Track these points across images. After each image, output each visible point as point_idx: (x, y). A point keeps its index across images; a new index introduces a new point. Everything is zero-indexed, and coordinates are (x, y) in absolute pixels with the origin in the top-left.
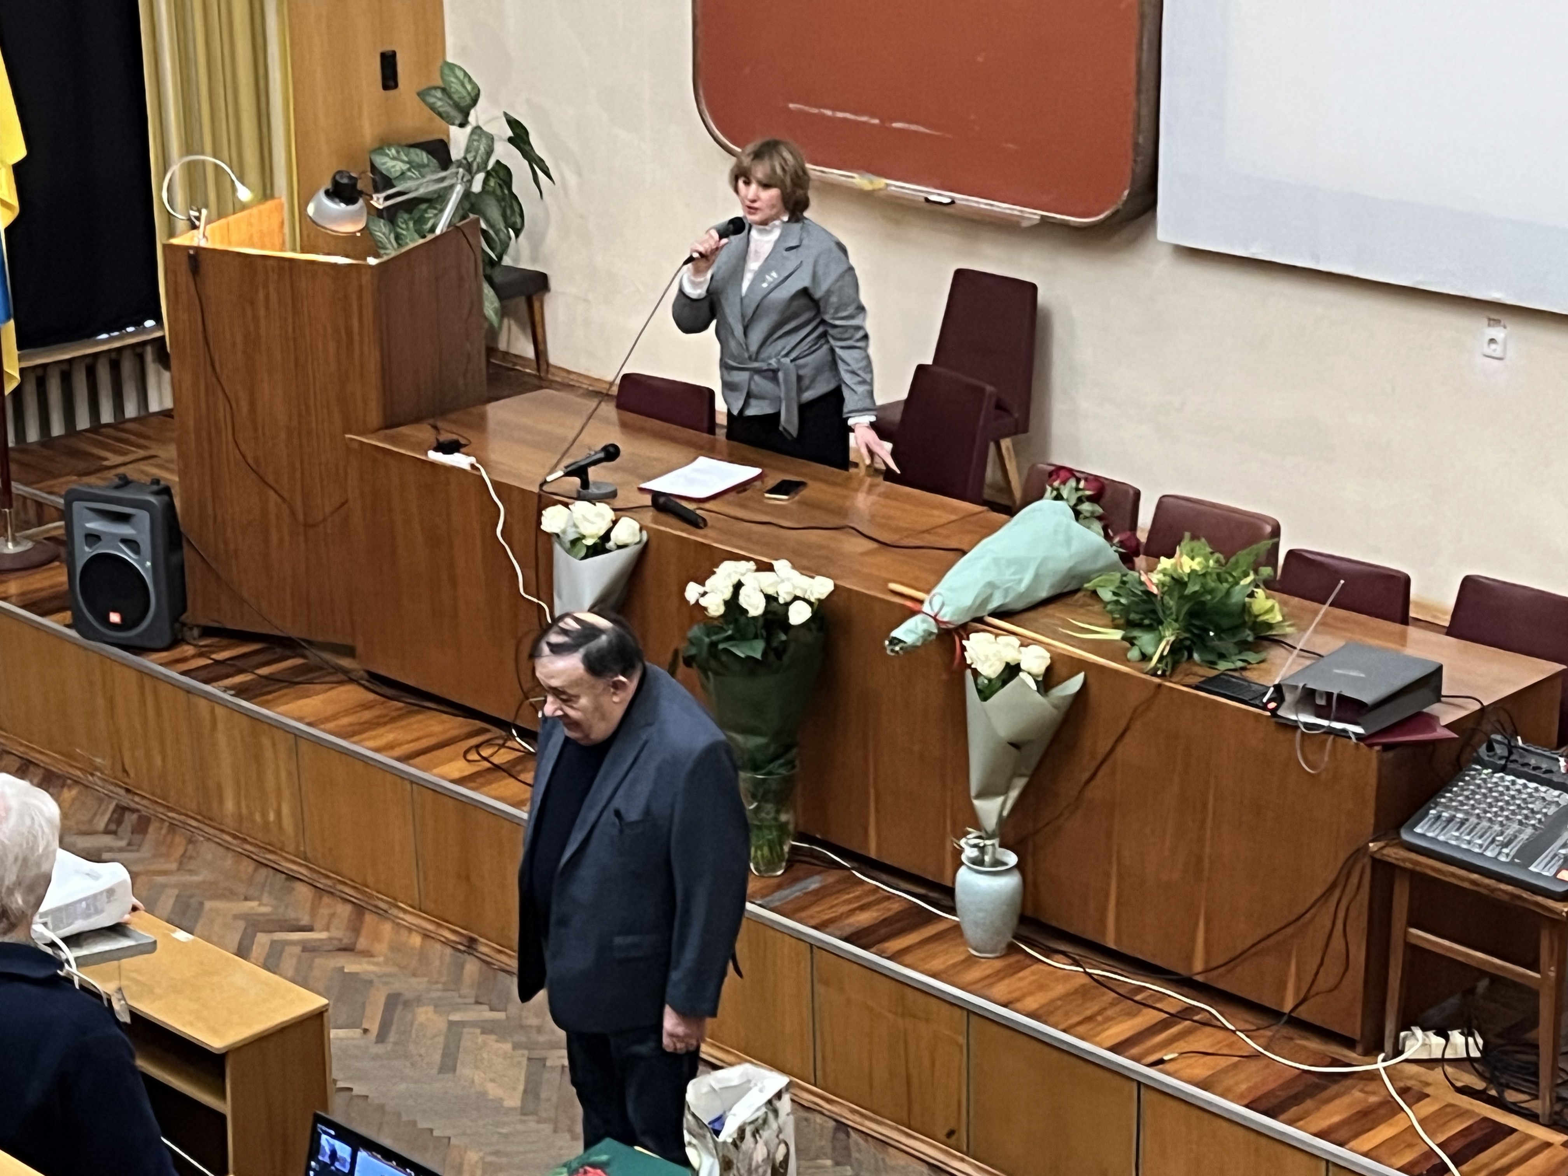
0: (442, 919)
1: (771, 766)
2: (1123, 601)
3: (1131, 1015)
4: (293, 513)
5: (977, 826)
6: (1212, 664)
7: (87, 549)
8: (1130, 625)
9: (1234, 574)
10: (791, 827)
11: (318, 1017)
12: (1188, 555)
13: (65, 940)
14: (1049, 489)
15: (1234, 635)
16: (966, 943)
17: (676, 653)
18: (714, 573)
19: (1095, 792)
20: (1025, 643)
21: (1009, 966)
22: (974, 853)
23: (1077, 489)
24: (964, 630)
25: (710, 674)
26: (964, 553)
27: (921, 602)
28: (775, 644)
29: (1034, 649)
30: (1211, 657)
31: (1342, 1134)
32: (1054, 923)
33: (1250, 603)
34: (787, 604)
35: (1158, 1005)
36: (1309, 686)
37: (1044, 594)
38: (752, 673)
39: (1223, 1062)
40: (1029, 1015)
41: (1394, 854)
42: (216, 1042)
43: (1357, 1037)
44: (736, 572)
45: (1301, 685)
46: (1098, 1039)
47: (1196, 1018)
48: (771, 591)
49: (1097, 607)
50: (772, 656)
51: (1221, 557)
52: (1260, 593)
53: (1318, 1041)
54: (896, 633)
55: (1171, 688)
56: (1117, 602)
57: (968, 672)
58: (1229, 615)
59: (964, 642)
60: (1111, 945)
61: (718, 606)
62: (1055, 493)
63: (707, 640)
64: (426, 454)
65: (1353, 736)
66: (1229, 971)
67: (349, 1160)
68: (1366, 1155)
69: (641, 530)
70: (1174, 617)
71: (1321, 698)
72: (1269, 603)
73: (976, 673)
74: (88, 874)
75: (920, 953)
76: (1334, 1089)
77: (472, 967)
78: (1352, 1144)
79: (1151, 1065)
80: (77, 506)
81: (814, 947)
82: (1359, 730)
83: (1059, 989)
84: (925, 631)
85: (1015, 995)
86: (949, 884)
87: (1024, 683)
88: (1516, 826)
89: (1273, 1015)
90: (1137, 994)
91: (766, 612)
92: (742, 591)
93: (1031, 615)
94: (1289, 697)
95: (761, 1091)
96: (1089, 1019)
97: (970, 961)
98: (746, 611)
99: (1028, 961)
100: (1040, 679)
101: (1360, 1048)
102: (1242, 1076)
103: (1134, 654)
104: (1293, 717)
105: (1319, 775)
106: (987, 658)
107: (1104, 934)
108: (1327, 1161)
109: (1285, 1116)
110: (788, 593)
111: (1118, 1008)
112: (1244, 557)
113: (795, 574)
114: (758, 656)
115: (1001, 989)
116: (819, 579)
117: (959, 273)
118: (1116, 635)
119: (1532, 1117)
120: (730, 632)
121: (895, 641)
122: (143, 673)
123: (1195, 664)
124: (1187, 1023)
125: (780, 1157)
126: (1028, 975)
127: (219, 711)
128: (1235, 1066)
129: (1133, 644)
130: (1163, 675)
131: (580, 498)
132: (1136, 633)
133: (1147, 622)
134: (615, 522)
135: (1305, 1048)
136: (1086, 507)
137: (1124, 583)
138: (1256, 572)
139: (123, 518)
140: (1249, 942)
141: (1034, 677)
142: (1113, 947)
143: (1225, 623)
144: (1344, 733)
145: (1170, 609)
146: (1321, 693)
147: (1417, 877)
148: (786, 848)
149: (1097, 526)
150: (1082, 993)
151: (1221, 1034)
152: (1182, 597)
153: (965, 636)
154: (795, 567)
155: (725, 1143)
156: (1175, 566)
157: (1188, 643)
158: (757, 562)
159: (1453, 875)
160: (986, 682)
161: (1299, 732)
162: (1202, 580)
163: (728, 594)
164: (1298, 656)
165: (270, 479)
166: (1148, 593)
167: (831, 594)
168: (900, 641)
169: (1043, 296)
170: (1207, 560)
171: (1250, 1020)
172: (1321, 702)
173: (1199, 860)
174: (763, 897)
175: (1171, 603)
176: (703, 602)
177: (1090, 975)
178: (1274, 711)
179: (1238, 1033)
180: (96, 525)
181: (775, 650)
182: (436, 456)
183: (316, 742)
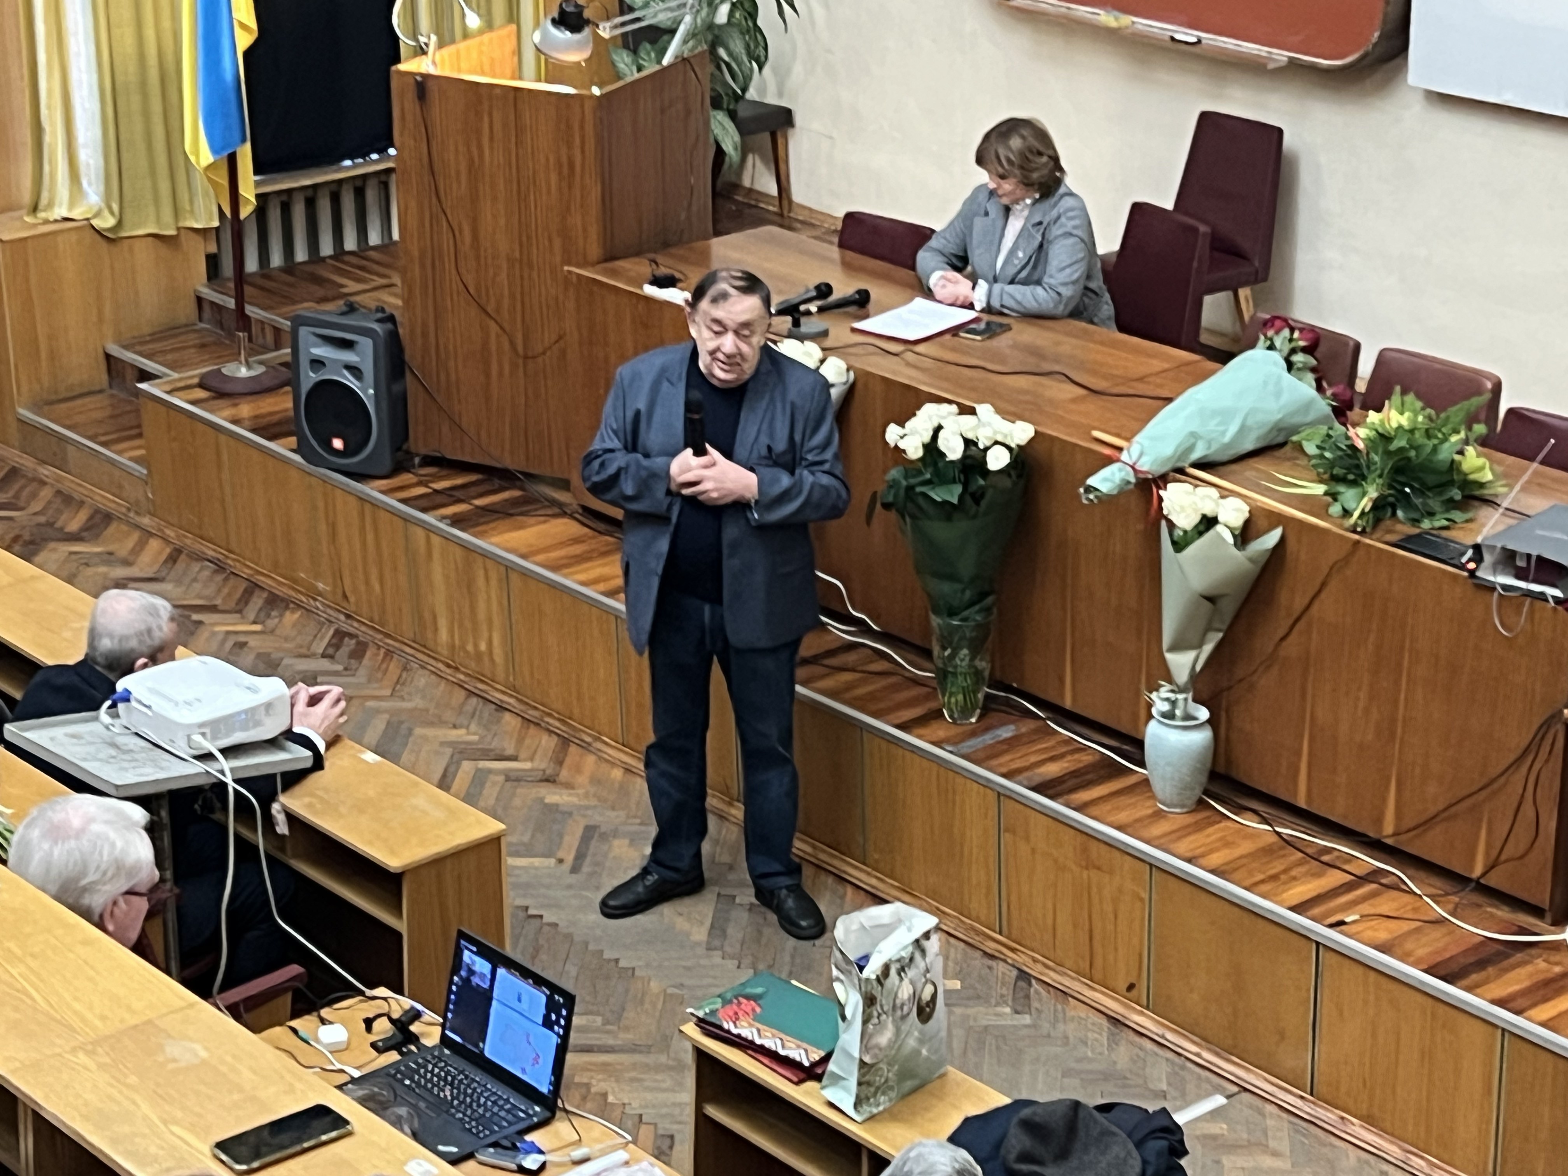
1: (965, 613)
2: (1328, 455)
3: (1318, 875)
4: (512, 343)
5: (1170, 680)
6: (1415, 522)
7: (312, 374)
8: (1335, 479)
9: (1444, 430)
10: (987, 674)
11: (494, 841)
12: (1397, 410)
13: (223, 751)
14: (1262, 337)
15: (1440, 494)
16: (1153, 797)
17: (875, 494)
18: (914, 415)
19: (1292, 648)
20: (1225, 494)
21: (1196, 823)
22: (1165, 707)
23: (1291, 340)
24: (1163, 480)
25: (908, 519)
26: (1169, 400)
27: (1120, 449)
28: (973, 488)
29: (1233, 502)
30: (1415, 515)
31: (1520, 1003)
33: (1460, 463)
34: (987, 449)
35: (1346, 867)
36: (1510, 547)
37: (1249, 445)
38: (949, 518)
39: (1406, 926)
40: (1213, 872)
42: (393, 862)
43: (1546, 906)
44: (937, 416)
45: (1499, 545)
46: (1279, 898)
47: (1384, 881)
48: (970, 436)
49: (1303, 462)
50: (968, 499)
51: (1433, 412)
52: (1470, 450)
53: (1506, 908)
54: (1092, 481)
55: (1369, 546)
56: (1322, 456)
57: (1164, 523)
58: (1435, 471)
59: (1161, 492)
60: (1302, 803)
61: (916, 448)
62: (1268, 343)
63: (904, 483)
64: (641, 288)
65: (1551, 600)
66: (1416, 836)
67: (489, 976)
68: (1544, 1024)
69: (848, 370)
70: (1378, 472)
71: (1521, 559)
72: (1482, 461)
73: (1171, 525)
74: (249, 688)
75: (1106, 807)
76: (1519, 956)
78: (1532, 1013)
79: (1331, 926)
80: (303, 331)
81: (1002, 795)
82: (1558, 593)
83: (1246, 847)
84: (1123, 480)
85: (1198, 852)
86: (1140, 738)
87: (1219, 536)
89: (1459, 880)
90: (1323, 855)
91: (965, 456)
92: (941, 434)
93: (1234, 467)
94: (1488, 558)
95: (909, 930)
96: (1274, 878)
97: (1159, 815)
98: (943, 455)
99: (1218, 818)
100: (1237, 533)
101: (1548, 917)
102: (1424, 940)
103: (1335, 509)
104: (1491, 578)
105: (1515, 637)
106: (1182, 508)
107: (1295, 794)
108: (1503, 1030)
109: (1465, 982)
110: (987, 438)
111: (1303, 869)
112: (1457, 412)
113: (998, 418)
114: (955, 501)
115: (1185, 846)
116: (1020, 424)
117: (1204, 117)
118: (1319, 489)
120: (928, 476)
121: (1089, 489)
123: (1400, 522)
124: (1374, 886)
125: (927, 994)
126: (1215, 832)
128: (1417, 930)
129: (1335, 500)
130: (1363, 532)
131: (789, 336)
132: (1341, 488)
133: (1351, 477)
134: (822, 361)
135: (1492, 915)
136: (1299, 358)
137: (1329, 436)
138: (1469, 428)
139: (347, 345)
140: (1441, 807)
141: (1232, 530)
142: (1304, 807)
143: (1431, 480)
144: (1542, 597)
145: (1376, 463)
146: (1522, 554)
148: (980, 696)
149: (1310, 377)
150: (1268, 852)
151: (1407, 898)
152: (1388, 453)
153: (1162, 485)
154: (999, 411)
155: (867, 980)
156: (1382, 422)
157: (1391, 499)
158: (958, 404)
160: (1181, 533)
161: (1496, 595)
162: (1409, 435)
163: (927, 437)
164: (1503, 514)
165: (491, 309)
166: (1353, 447)
167: (1031, 441)
168: (1096, 489)
169: (1288, 140)
170: (1416, 416)
171: (1439, 884)
172: (1521, 563)
173: (1393, 721)
174: (955, 744)
175: (1376, 458)
176: (902, 445)
177: (1278, 834)
178: (1472, 573)
179: (1425, 898)
180: (321, 351)
181: (973, 495)
182: (650, 290)
183: (526, 574)
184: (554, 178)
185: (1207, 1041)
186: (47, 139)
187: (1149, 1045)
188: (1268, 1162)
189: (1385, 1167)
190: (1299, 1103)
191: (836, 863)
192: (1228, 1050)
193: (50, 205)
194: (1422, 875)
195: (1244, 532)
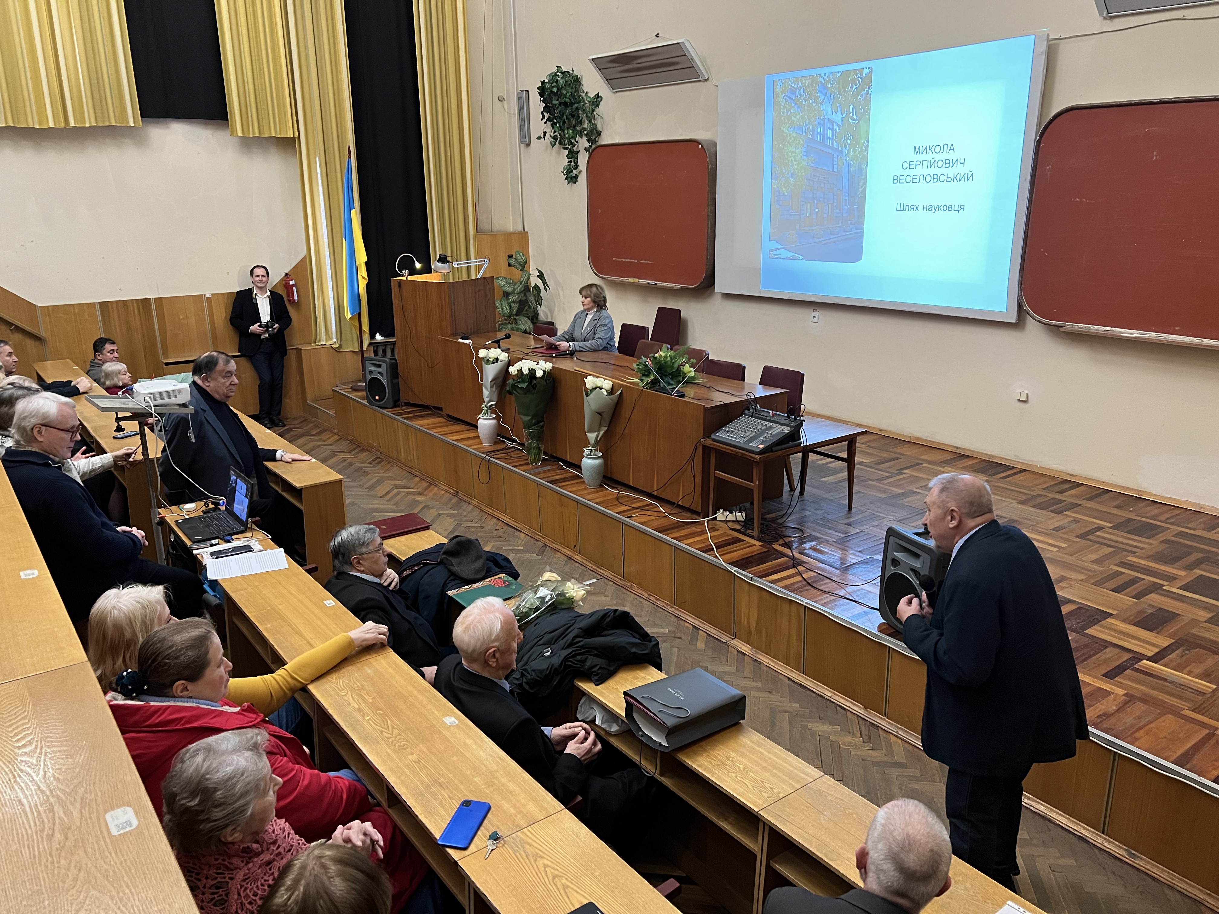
0: (450, 486)
1: (533, 427)
2: (640, 367)
3: (629, 504)
4: (428, 364)
5: (589, 443)
7: (369, 376)
8: (643, 375)
9: (677, 358)
11: (339, 482)
12: (663, 352)
16: (583, 482)
20: (605, 380)
22: (588, 453)
28: (530, 382)
29: (607, 382)
30: (665, 385)
31: (682, 538)
32: (616, 478)
33: (683, 369)
34: (536, 371)
35: (639, 502)
38: (524, 393)
39: (653, 518)
40: (597, 503)
41: (708, 442)
42: (297, 485)
43: (699, 512)
44: (523, 363)
46: (614, 510)
47: (652, 507)
48: (533, 368)
50: (531, 388)
52: (687, 365)
53: (689, 514)
55: (645, 391)
56: (638, 368)
60: (631, 484)
61: (517, 373)
63: (512, 383)
64: (457, 340)
66: (663, 491)
68: (687, 545)
70: (654, 370)
72: (690, 369)
75: (572, 487)
76: (686, 526)
77: (455, 500)
78: (684, 541)
79: (628, 517)
80: (367, 362)
81: (539, 484)
83: (609, 497)
86: (580, 463)
87: (602, 392)
88: (750, 432)
89: (672, 504)
90: (635, 499)
91: (530, 374)
92: (524, 368)
96: (614, 505)
97: (586, 488)
99: (605, 490)
100: (609, 392)
101: (701, 514)
102: (658, 522)
106: (590, 384)
107: (628, 481)
108: (674, 546)
109: (665, 532)
110: (538, 368)
111: (626, 503)
113: (541, 363)
114: (526, 387)
115: (590, 497)
116: (547, 364)
117: (659, 308)
119: (753, 537)
120: (518, 380)
122: (383, 414)
124: (647, 507)
126: (601, 493)
127: (399, 424)
128: (657, 519)
129: (642, 381)
132: (644, 378)
133: (646, 373)
135: (680, 514)
137: (641, 361)
138: (691, 361)
139: (379, 366)
141: (607, 391)
142: (631, 486)
147: (716, 450)
148: (541, 457)
150: (617, 498)
151: (657, 511)
154: (542, 361)
156: (657, 355)
157: (659, 380)
158: (532, 360)
159: (725, 448)
160: (589, 391)
162: (665, 358)
163: (519, 369)
165: (421, 353)
167: (551, 368)
169: (683, 314)
170: (668, 353)
173: (654, 451)
174: (529, 471)
175: (653, 366)
176: (512, 372)
177: (622, 493)
179: (662, 510)
180: (372, 368)
181: (533, 386)
182: (460, 340)
183: (420, 430)
184: (437, 310)
185: (596, 563)
186: (318, 320)
187: (577, 565)
188: (603, 598)
189: (642, 600)
190: (620, 581)
191: (498, 515)
192: (600, 565)
193: (320, 341)
194: (666, 505)
195: (611, 392)
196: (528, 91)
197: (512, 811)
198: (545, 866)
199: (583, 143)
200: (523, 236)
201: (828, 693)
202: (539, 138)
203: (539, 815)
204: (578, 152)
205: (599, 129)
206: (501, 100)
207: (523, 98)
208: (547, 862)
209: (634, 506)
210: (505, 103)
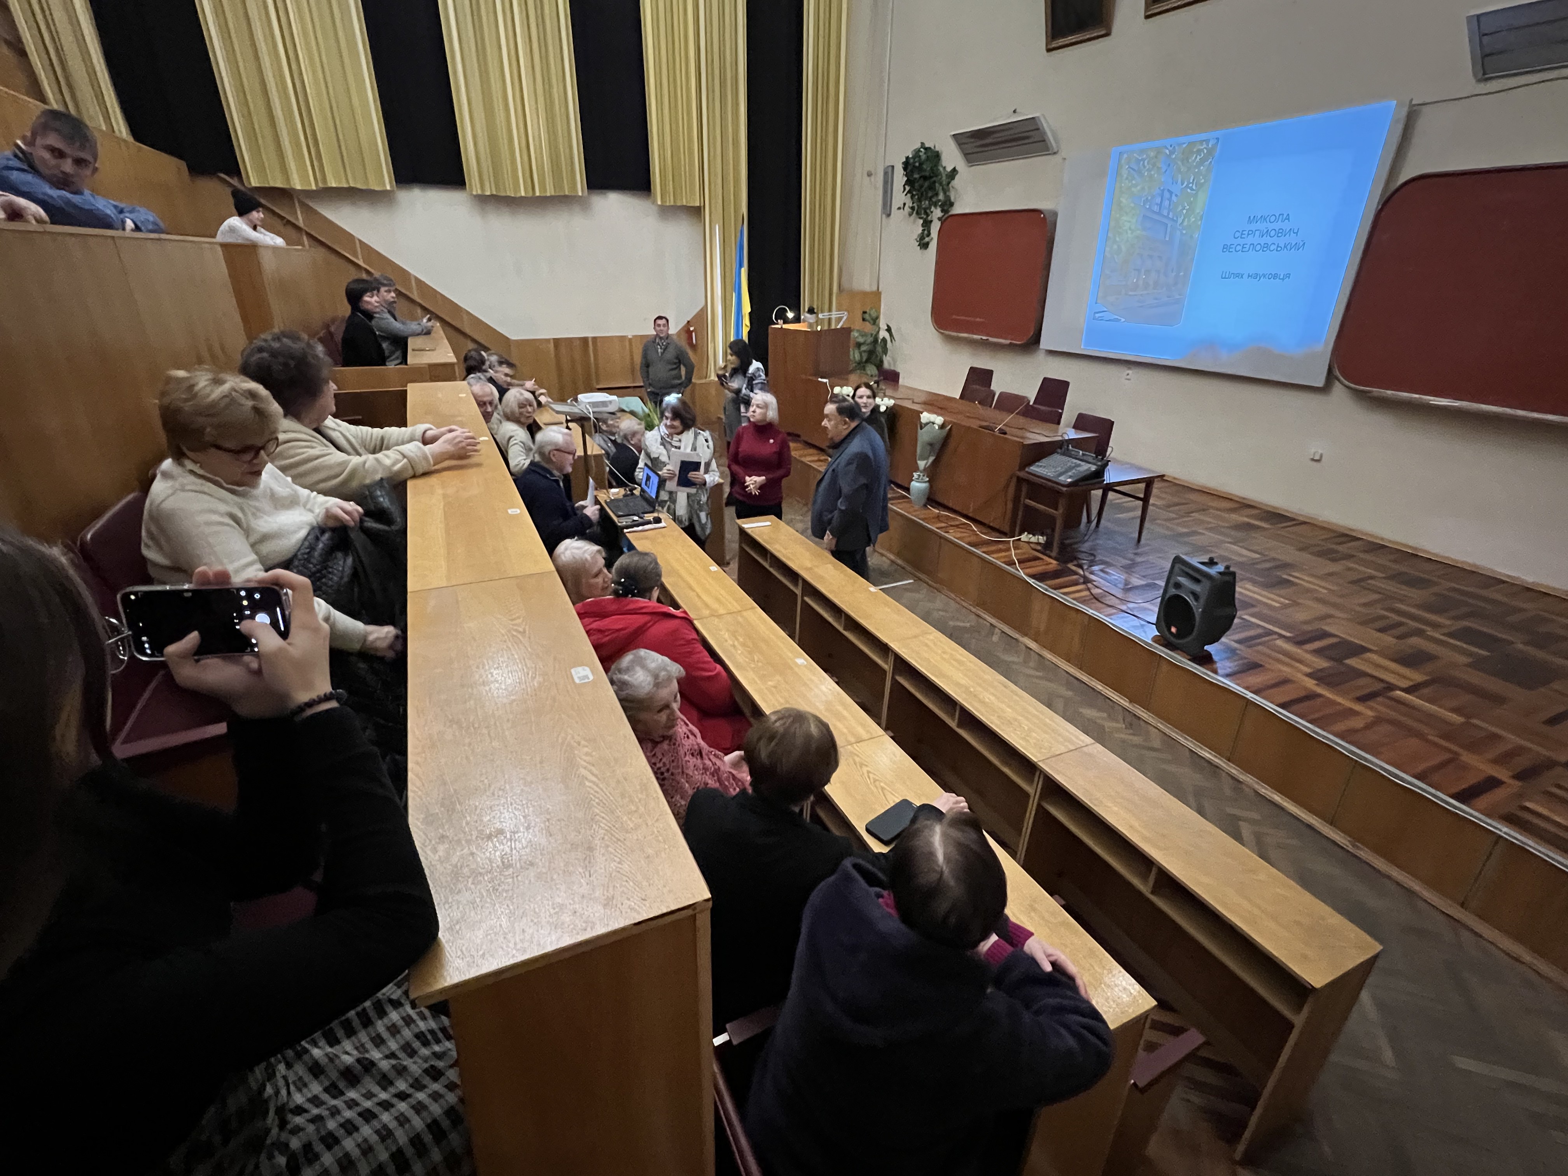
3: (948, 522)
5: (918, 469)
21: (923, 509)
22: (917, 477)
32: (938, 500)
35: (956, 521)
39: (966, 534)
41: (1022, 474)
43: (1009, 533)
57: (919, 425)
60: (950, 505)
66: (976, 514)
73: (921, 423)
76: (995, 543)
79: (948, 534)
86: (909, 486)
87: (934, 426)
88: (1060, 468)
89: (985, 525)
90: (951, 518)
96: (935, 522)
97: (913, 506)
100: (940, 426)
106: (925, 419)
107: (946, 503)
108: (986, 560)
109: (978, 548)
119: (1050, 557)
124: (963, 526)
128: (970, 536)
135: (991, 534)
147: (1028, 481)
150: (936, 516)
151: (970, 529)
159: (1037, 480)
167: (893, 405)
177: (940, 512)
182: (819, 379)
184: (803, 354)
186: (709, 360)
195: (942, 427)
196: (893, 167)
197: (845, 730)
198: (868, 772)
199: (937, 213)
200: (877, 294)
201: (1099, 686)
202: (899, 208)
203: (865, 736)
204: (931, 221)
205: (952, 199)
206: (869, 175)
207: (889, 172)
208: (869, 769)
209: (952, 523)
210: (873, 178)
